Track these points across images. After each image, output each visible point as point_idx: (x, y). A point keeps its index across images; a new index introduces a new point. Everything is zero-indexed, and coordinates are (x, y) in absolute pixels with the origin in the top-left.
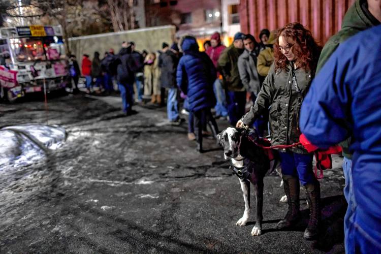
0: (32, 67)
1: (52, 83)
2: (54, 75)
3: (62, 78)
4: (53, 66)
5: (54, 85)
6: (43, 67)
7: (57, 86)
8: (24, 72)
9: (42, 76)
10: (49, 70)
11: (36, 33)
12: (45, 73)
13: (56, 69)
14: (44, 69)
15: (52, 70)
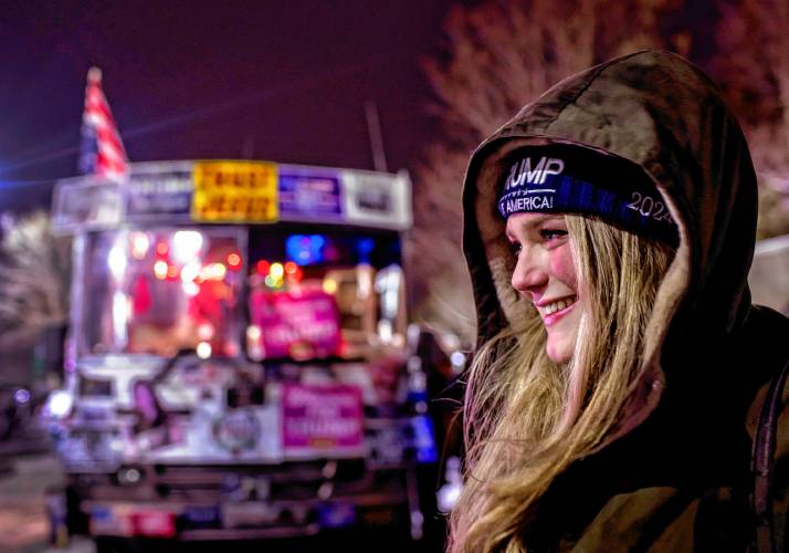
0: (143, 391)
1: (253, 496)
2: (271, 449)
3: (329, 470)
4: (274, 391)
5: (259, 511)
6: (206, 396)
7: (286, 518)
8: (101, 415)
9: (193, 446)
10: (240, 416)
11: (218, 203)
12: (216, 430)
13: (292, 413)
14: (213, 408)
15: (269, 417)
